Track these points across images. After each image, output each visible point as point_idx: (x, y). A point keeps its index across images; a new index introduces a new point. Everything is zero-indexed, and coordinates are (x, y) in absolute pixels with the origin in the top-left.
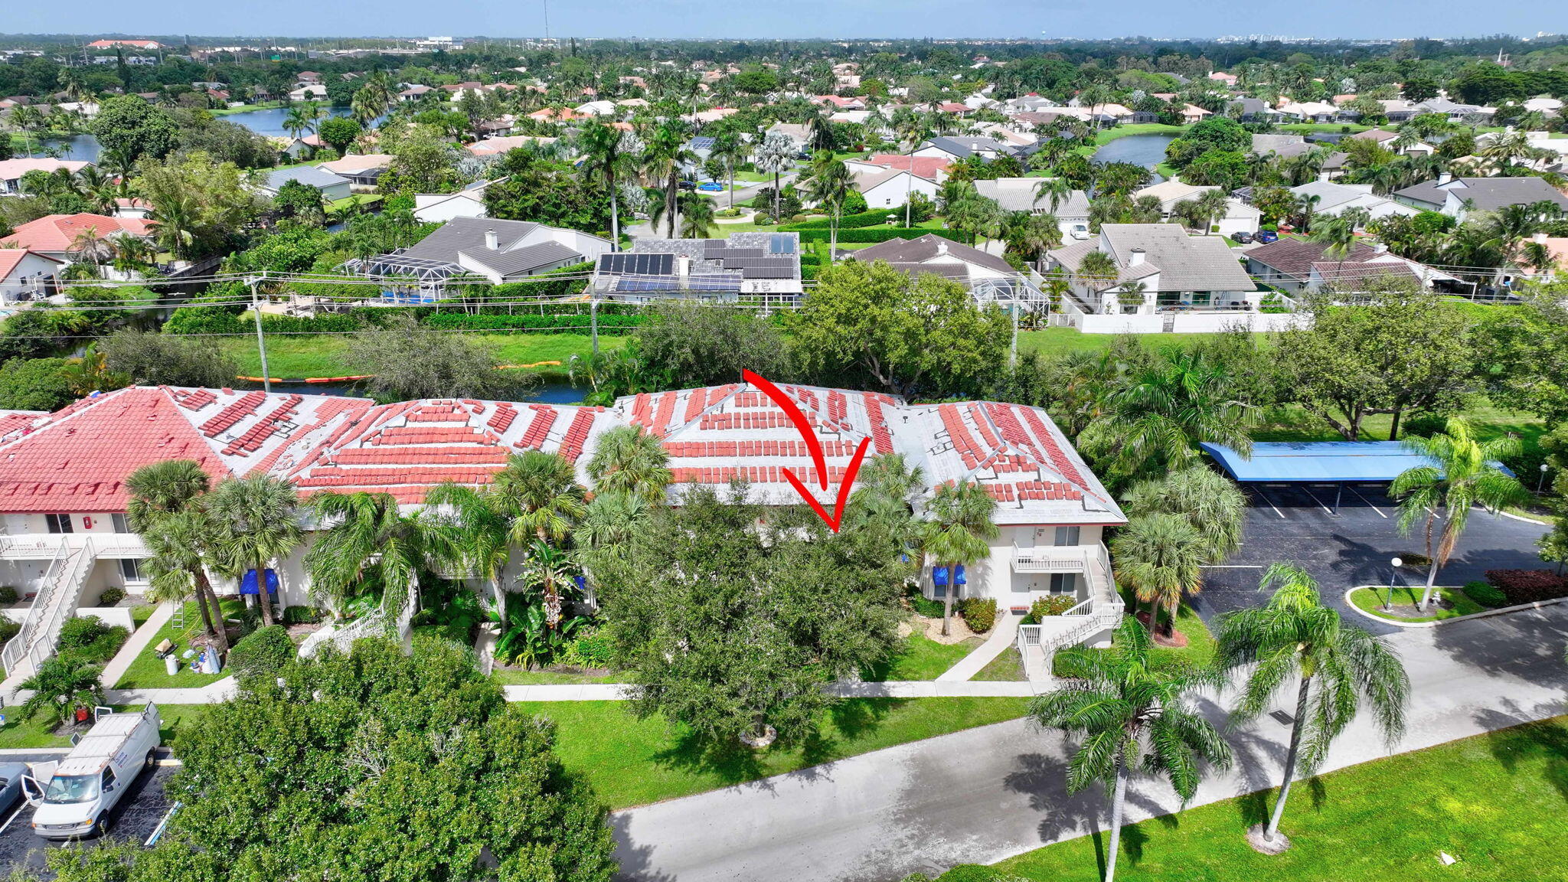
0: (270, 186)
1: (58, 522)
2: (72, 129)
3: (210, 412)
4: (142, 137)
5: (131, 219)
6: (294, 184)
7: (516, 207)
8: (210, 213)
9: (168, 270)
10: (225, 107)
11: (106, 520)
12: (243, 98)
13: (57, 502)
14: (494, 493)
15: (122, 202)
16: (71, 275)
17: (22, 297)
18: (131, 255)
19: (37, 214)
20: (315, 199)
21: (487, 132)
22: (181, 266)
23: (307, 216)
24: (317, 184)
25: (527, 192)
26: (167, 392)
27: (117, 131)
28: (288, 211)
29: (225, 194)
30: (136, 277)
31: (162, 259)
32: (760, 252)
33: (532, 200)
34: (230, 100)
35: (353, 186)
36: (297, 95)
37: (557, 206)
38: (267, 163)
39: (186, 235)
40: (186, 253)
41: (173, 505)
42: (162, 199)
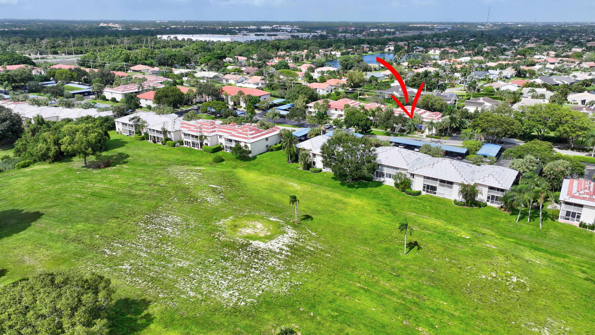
0: (368, 76)
1: (336, 110)
2: (333, 58)
3: (351, 102)
4: (348, 64)
5: (344, 80)
6: (373, 76)
7: (410, 84)
8: (357, 80)
9: (348, 90)
10: (367, 53)
11: (340, 110)
12: (372, 51)
13: (336, 108)
14: (374, 109)
15: (343, 77)
16: (335, 89)
17: (328, 92)
18: (343, 86)
19: (330, 79)
20: (376, 79)
21: (427, 65)
22: (350, 89)
23: (374, 83)
24: (377, 77)
25: (413, 81)
26: (348, 99)
27: (344, 62)
28: (370, 82)
29: (360, 77)
30: (343, 91)
31: (348, 88)
32: (447, 96)
33: (414, 83)
34: (369, 51)
35: (386, 77)
36: (386, 50)
37: (419, 85)
38: (370, 70)
39: (352, 84)
40: (352, 87)
41: (347, 107)
42: (350, 77)
